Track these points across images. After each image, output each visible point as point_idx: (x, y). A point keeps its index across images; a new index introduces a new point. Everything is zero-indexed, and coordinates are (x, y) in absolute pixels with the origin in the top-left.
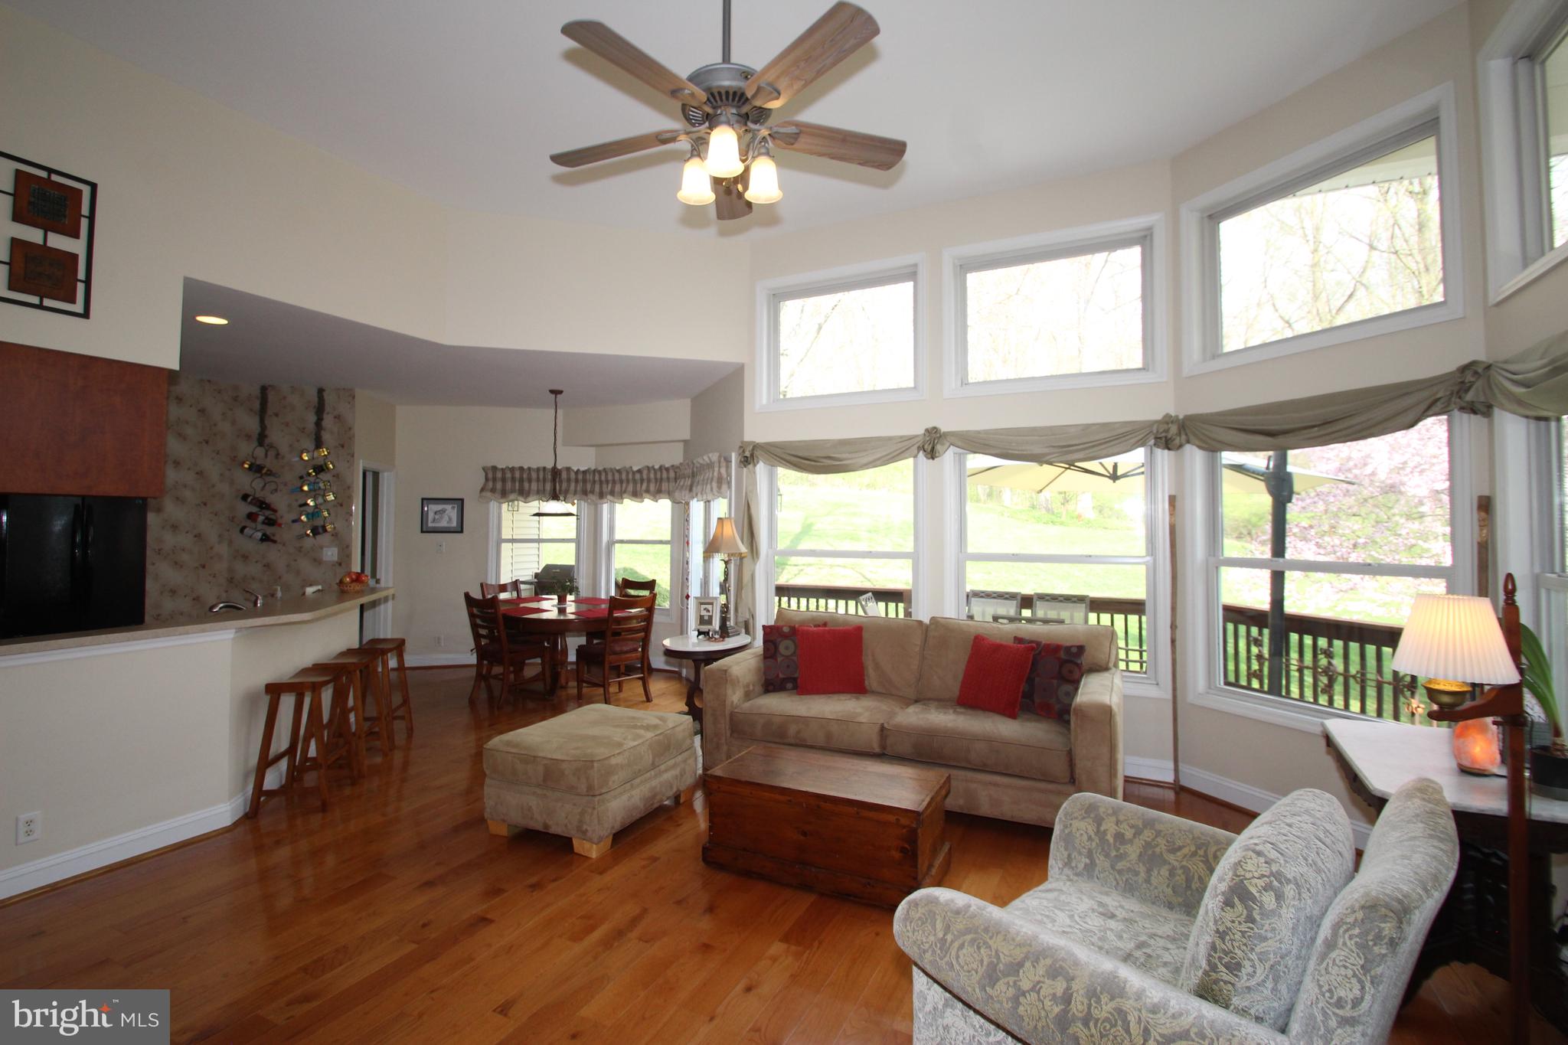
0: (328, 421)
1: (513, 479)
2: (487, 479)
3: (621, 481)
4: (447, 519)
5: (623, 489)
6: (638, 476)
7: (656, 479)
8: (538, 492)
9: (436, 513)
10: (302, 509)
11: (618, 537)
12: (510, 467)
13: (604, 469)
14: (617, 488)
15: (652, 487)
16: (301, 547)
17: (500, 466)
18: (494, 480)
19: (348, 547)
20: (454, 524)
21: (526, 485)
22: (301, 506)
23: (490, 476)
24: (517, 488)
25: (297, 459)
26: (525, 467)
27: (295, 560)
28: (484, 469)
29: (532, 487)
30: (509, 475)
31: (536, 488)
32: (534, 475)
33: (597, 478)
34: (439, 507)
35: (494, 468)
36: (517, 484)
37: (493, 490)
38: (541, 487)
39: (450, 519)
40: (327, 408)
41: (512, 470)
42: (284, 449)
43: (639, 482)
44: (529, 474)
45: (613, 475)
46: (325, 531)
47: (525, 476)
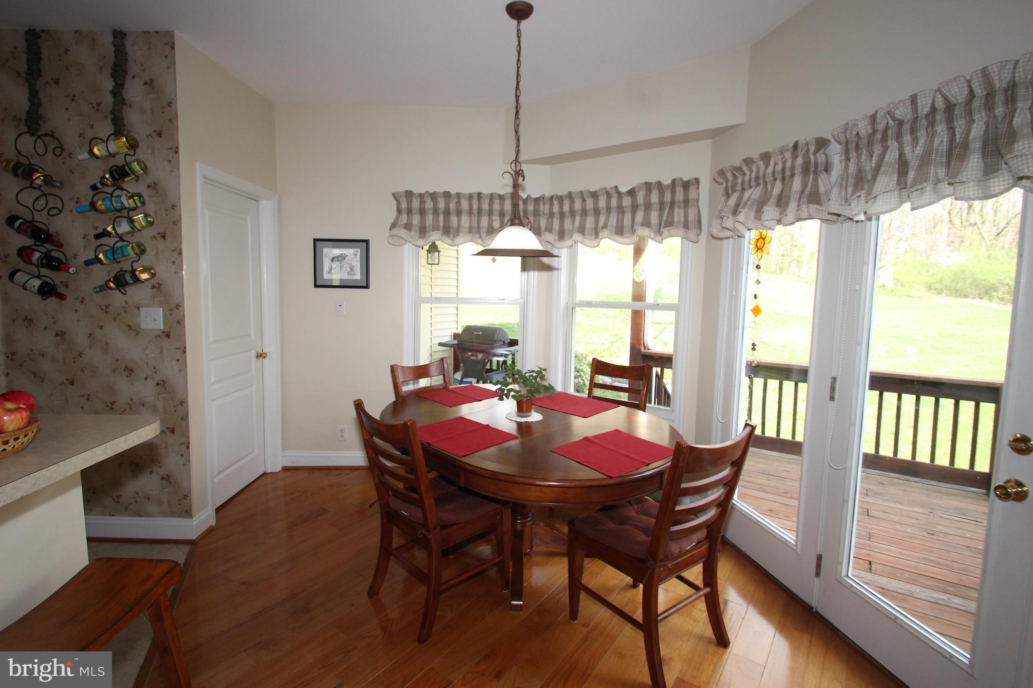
0: (134, 90)
1: (436, 211)
2: (399, 211)
3: (597, 212)
4: (349, 270)
5: (601, 223)
6: (627, 201)
7: (662, 204)
8: (470, 231)
9: (332, 260)
10: (99, 242)
11: (581, 296)
12: (431, 192)
13: (570, 193)
14: (590, 222)
15: (654, 217)
16: (107, 306)
17: (416, 191)
18: (410, 211)
19: (178, 306)
20: (358, 276)
21: (454, 219)
22: (98, 237)
23: (404, 205)
24: (441, 223)
25: (86, 156)
26: (453, 192)
27: (101, 327)
28: (394, 195)
29: (462, 223)
30: (429, 205)
31: (467, 225)
32: (465, 205)
33: (556, 209)
34: (337, 252)
35: (409, 194)
36: (441, 217)
37: (408, 227)
38: (475, 224)
39: (352, 269)
40: (133, 68)
41: (434, 196)
42: (71, 139)
43: (630, 209)
44: (458, 203)
45: (584, 200)
46: (137, 280)
47: (452, 206)
